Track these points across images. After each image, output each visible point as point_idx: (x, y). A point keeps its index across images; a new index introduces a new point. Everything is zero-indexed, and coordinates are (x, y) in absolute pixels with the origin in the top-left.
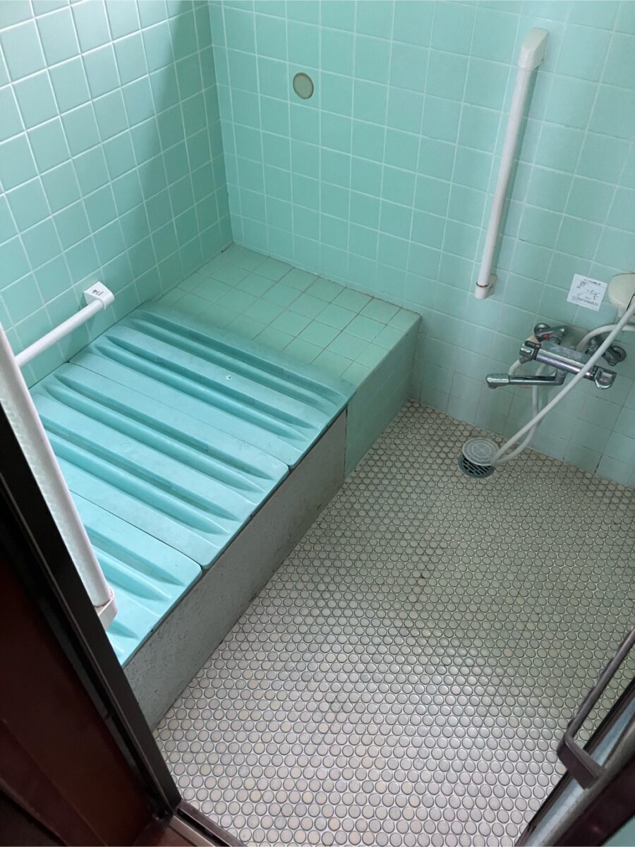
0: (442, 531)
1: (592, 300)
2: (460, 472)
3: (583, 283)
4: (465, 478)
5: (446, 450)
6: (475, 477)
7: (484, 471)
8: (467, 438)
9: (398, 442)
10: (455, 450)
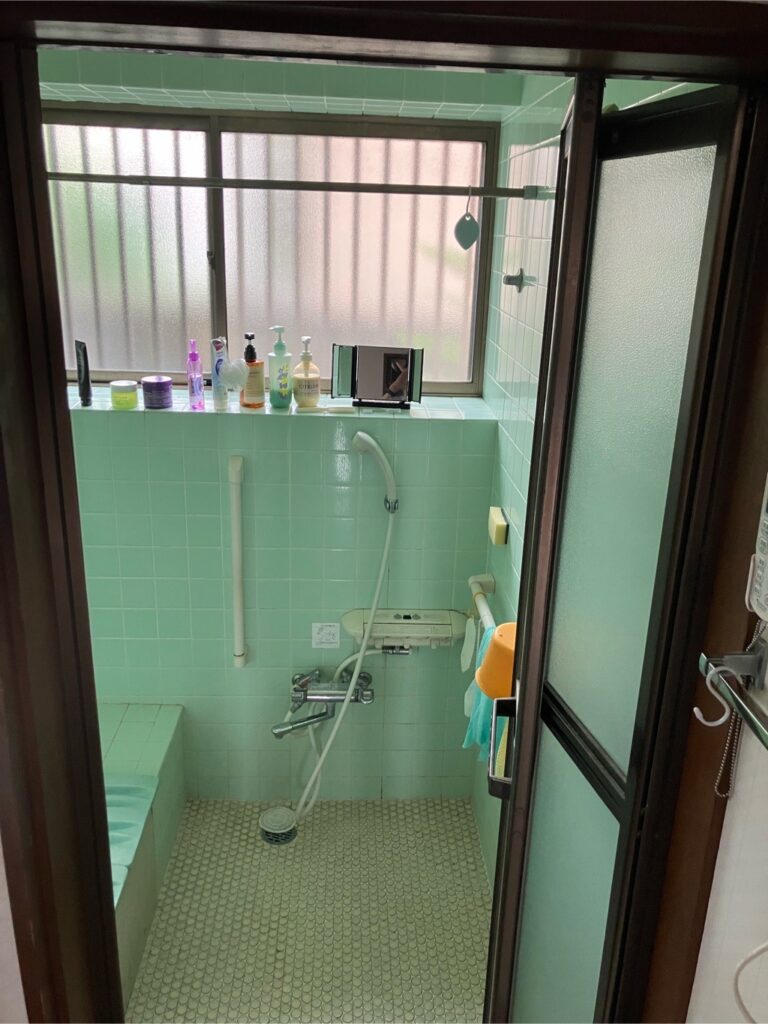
0: (277, 902)
1: (332, 641)
2: (267, 846)
3: (321, 629)
4: (275, 848)
5: (245, 831)
6: (282, 844)
7: (288, 836)
8: (259, 813)
9: (194, 842)
10: (253, 828)
